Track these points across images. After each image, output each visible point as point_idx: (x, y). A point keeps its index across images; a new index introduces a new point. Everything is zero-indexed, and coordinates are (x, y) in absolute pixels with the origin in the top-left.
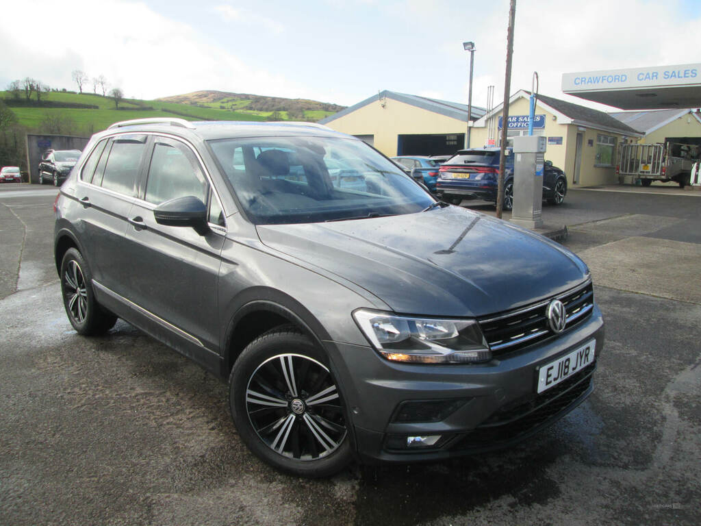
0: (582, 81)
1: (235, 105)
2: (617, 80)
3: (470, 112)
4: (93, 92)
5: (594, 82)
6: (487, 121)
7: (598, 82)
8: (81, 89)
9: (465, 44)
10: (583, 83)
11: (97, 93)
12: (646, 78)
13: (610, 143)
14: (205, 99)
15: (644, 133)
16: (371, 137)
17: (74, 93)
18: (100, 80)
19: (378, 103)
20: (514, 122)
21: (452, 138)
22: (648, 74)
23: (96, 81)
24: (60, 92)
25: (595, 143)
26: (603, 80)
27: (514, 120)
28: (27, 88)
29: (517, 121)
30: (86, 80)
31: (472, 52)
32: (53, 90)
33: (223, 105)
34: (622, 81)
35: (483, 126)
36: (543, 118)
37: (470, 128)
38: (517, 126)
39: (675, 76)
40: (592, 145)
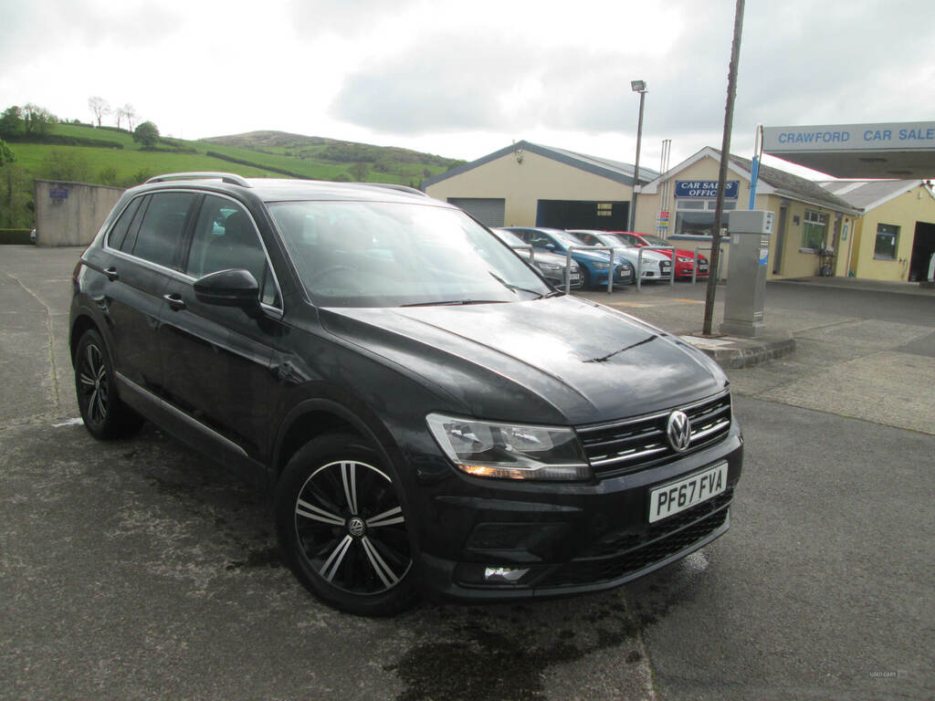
0: (789, 138)
1: (306, 151)
2: (836, 139)
3: (636, 173)
4: (116, 126)
5: (806, 140)
6: (659, 186)
7: (811, 140)
8: (100, 122)
9: (633, 83)
10: (791, 140)
11: (121, 127)
12: (875, 137)
13: (820, 221)
14: (265, 141)
15: (863, 210)
16: (502, 201)
17: (90, 126)
18: (126, 111)
19: (512, 157)
20: (696, 189)
21: (605, 206)
22: (878, 132)
23: (121, 112)
24: (71, 124)
25: (803, 221)
26: (818, 137)
27: (697, 185)
28: (27, 118)
29: (701, 188)
30: (106, 110)
31: (643, 94)
32: (62, 121)
33: (289, 150)
34: (843, 140)
35: (655, 192)
36: (735, 185)
37: (635, 195)
38: (700, 195)
39: (914, 136)
40: (798, 224)
